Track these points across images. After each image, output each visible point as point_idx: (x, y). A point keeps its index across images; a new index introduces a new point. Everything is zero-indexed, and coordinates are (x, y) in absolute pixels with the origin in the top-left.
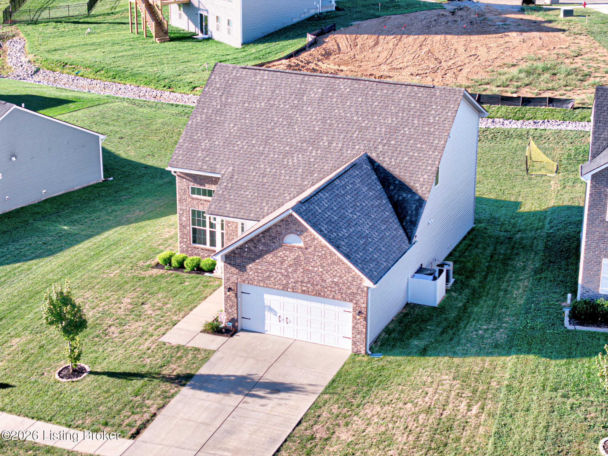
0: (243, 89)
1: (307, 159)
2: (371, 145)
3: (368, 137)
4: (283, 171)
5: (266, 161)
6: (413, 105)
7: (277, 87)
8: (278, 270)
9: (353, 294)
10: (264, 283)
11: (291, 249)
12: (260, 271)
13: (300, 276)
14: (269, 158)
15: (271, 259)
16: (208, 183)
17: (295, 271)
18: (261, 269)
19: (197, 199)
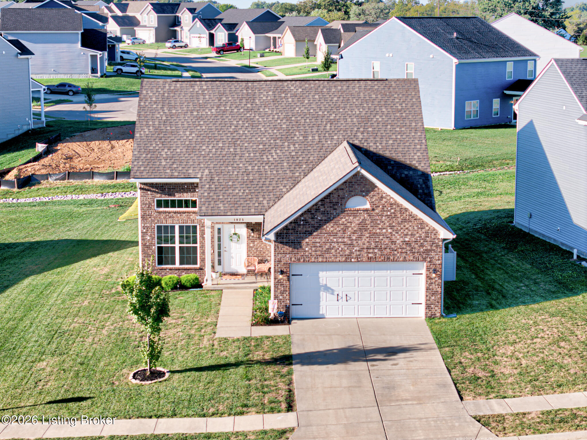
0: (184, 100)
1: (288, 154)
2: (350, 134)
3: (342, 127)
4: (267, 167)
5: (243, 160)
6: (374, 96)
7: (221, 95)
8: (340, 240)
9: (427, 251)
10: (323, 258)
11: (355, 213)
12: (318, 245)
13: (366, 242)
14: (245, 158)
15: (332, 229)
16: (179, 192)
17: (360, 237)
18: (319, 242)
19: (165, 212)
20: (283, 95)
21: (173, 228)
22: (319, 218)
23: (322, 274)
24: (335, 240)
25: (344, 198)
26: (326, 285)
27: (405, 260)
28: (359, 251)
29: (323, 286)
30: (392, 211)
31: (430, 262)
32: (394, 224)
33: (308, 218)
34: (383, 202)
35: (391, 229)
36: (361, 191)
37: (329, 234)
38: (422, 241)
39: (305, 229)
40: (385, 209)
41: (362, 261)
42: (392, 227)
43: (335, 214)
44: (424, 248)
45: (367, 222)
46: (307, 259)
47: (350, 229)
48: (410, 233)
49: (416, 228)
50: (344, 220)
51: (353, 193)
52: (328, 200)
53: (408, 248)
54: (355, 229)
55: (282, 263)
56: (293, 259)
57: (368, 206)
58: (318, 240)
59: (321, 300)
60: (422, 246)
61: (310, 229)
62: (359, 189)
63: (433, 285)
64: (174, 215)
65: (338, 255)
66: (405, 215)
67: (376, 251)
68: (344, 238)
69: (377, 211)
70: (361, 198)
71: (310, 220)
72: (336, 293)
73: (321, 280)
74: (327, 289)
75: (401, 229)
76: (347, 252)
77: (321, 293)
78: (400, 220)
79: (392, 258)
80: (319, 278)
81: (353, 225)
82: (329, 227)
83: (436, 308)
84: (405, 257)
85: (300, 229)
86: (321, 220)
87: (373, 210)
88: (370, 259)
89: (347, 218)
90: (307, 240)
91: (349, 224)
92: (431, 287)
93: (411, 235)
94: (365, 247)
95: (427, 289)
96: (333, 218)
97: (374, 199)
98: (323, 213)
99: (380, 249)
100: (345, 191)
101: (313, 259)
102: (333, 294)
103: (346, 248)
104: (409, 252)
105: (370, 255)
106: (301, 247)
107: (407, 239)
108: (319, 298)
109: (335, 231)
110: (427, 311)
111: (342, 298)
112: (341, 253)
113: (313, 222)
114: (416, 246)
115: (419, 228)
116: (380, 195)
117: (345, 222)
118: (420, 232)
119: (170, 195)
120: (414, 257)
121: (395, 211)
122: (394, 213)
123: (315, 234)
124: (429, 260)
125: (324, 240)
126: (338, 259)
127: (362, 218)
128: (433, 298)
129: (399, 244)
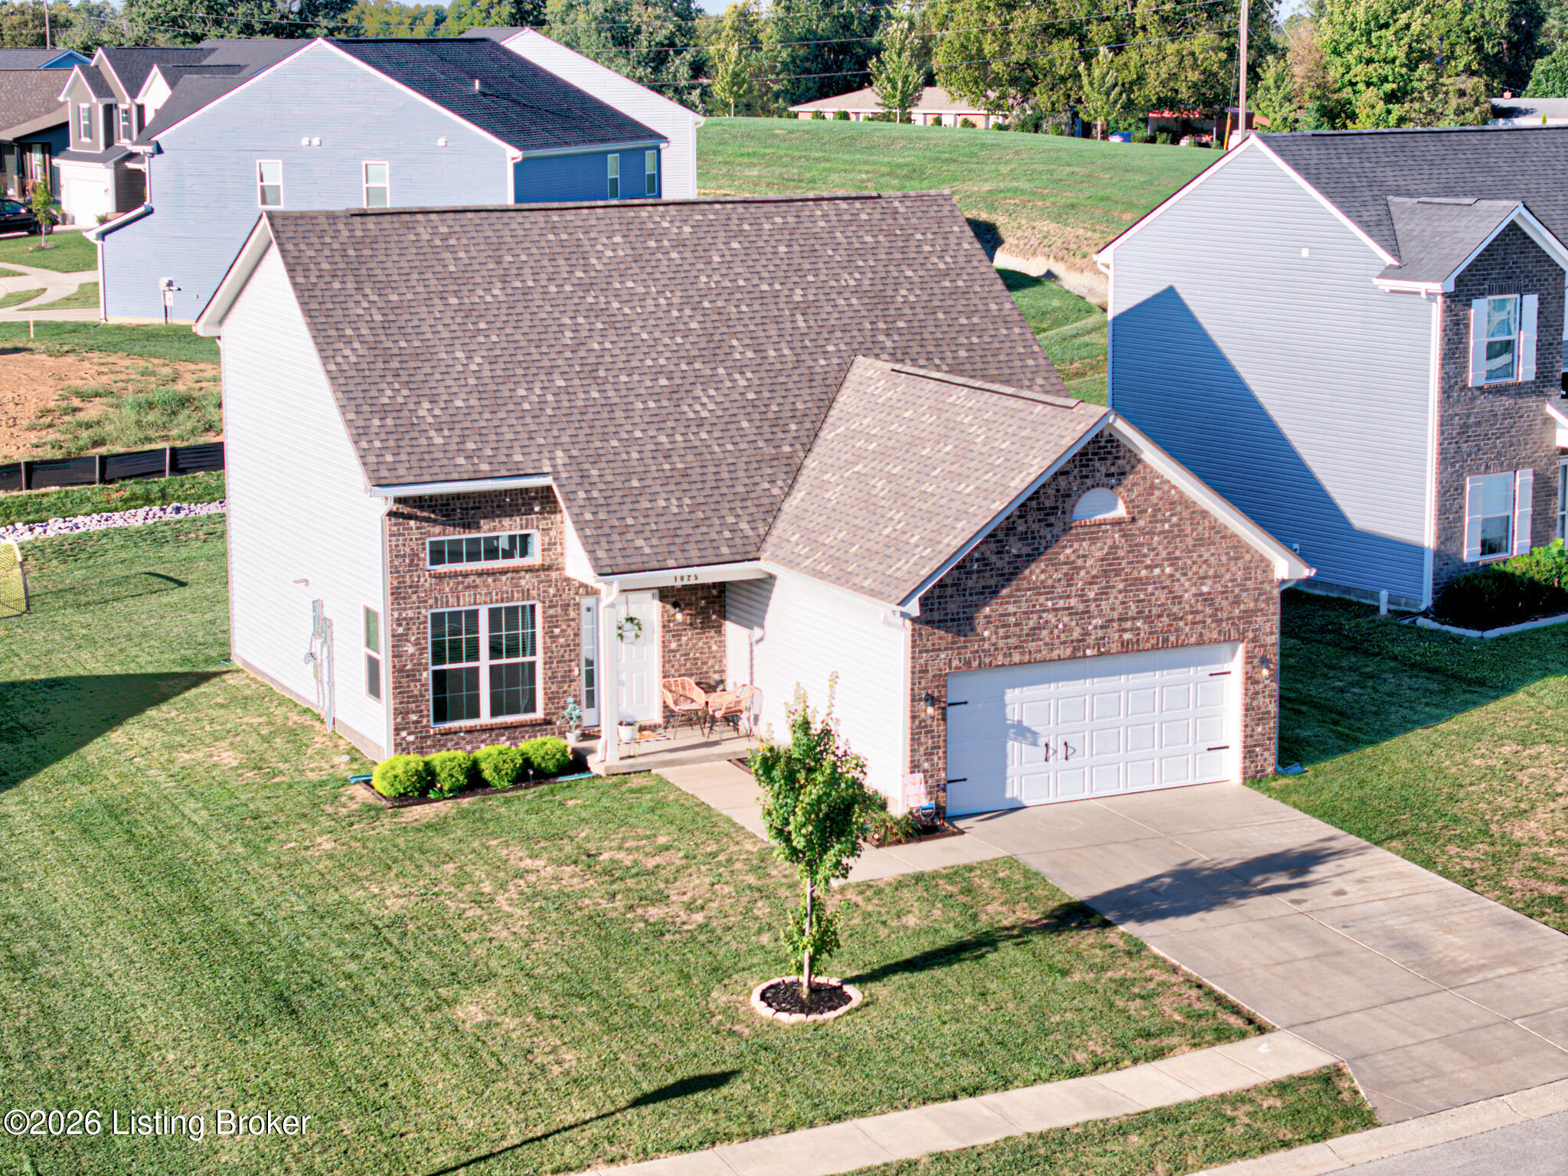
0: (405, 264)
1: (737, 397)
3: (833, 322)
5: (638, 420)
6: (869, 239)
7: (496, 247)
8: (1061, 603)
9: (1248, 614)
10: (1023, 653)
11: (1094, 532)
12: (1012, 620)
15: (1043, 577)
18: (1015, 614)
20: (652, 244)
21: (473, 615)
22: (1014, 551)
23: (1012, 695)
24: (1050, 604)
25: (1069, 496)
26: (1020, 722)
27: (1200, 643)
28: (1102, 627)
29: (1012, 726)
30: (1175, 519)
31: (1254, 640)
32: (1178, 553)
33: (988, 554)
34: (1154, 499)
35: (1171, 565)
36: (1108, 475)
37: (1038, 589)
38: (1237, 590)
39: (982, 583)
40: (1159, 517)
41: (1108, 653)
42: (1172, 560)
43: (1049, 537)
44: (1242, 607)
45: (1121, 553)
46: (987, 660)
47: (1083, 573)
48: (1211, 573)
49: (1224, 558)
50: (1068, 551)
51: (1089, 482)
52: (1034, 504)
53: (1208, 611)
54: (1094, 572)
55: (930, 675)
56: (955, 663)
57: (1121, 511)
58: (1011, 609)
59: (1009, 762)
60: (1237, 602)
61: (992, 582)
62: (1103, 470)
63: (1260, 696)
64: (478, 581)
65: (1056, 642)
66: (1200, 528)
67: (1139, 624)
68: (1069, 597)
69: (1141, 523)
70: (1105, 491)
71: (993, 558)
72: (1042, 741)
73: (1009, 710)
74: (1024, 732)
75: (1194, 563)
76: (1076, 634)
77: (1010, 743)
78: (1190, 541)
79: (1172, 638)
80: (1004, 706)
81: (1088, 564)
82: (1036, 573)
83: (1266, 754)
84: (1201, 635)
85: (970, 583)
86: (1018, 556)
87: (1134, 520)
88: (1126, 647)
89: (1076, 545)
90: (987, 610)
91: (1080, 562)
92: (1255, 703)
93: (1215, 576)
94: (1116, 615)
95: (1247, 710)
96: (1046, 548)
97: (1135, 493)
98: (1023, 537)
99: (1149, 620)
100: (1071, 478)
101: (1000, 657)
102: (1035, 744)
103: (1074, 623)
104: (1209, 621)
105: (1127, 636)
106: (972, 630)
107: (1205, 589)
108: (1005, 756)
109: (1050, 582)
110: (1248, 764)
111: (1055, 752)
112: (1063, 637)
113: (999, 564)
114: (1225, 603)
115: (1230, 559)
116: (1149, 482)
117: (1073, 558)
118: (1233, 569)
119: (467, 526)
120: (1219, 633)
121: (1181, 519)
122: (1178, 525)
123: (1004, 592)
124: (1251, 635)
125: (1024, 606)
126: (1056, 653)
127: (1109, 542)
128: (1260, 729)
129: (1188, 602)
